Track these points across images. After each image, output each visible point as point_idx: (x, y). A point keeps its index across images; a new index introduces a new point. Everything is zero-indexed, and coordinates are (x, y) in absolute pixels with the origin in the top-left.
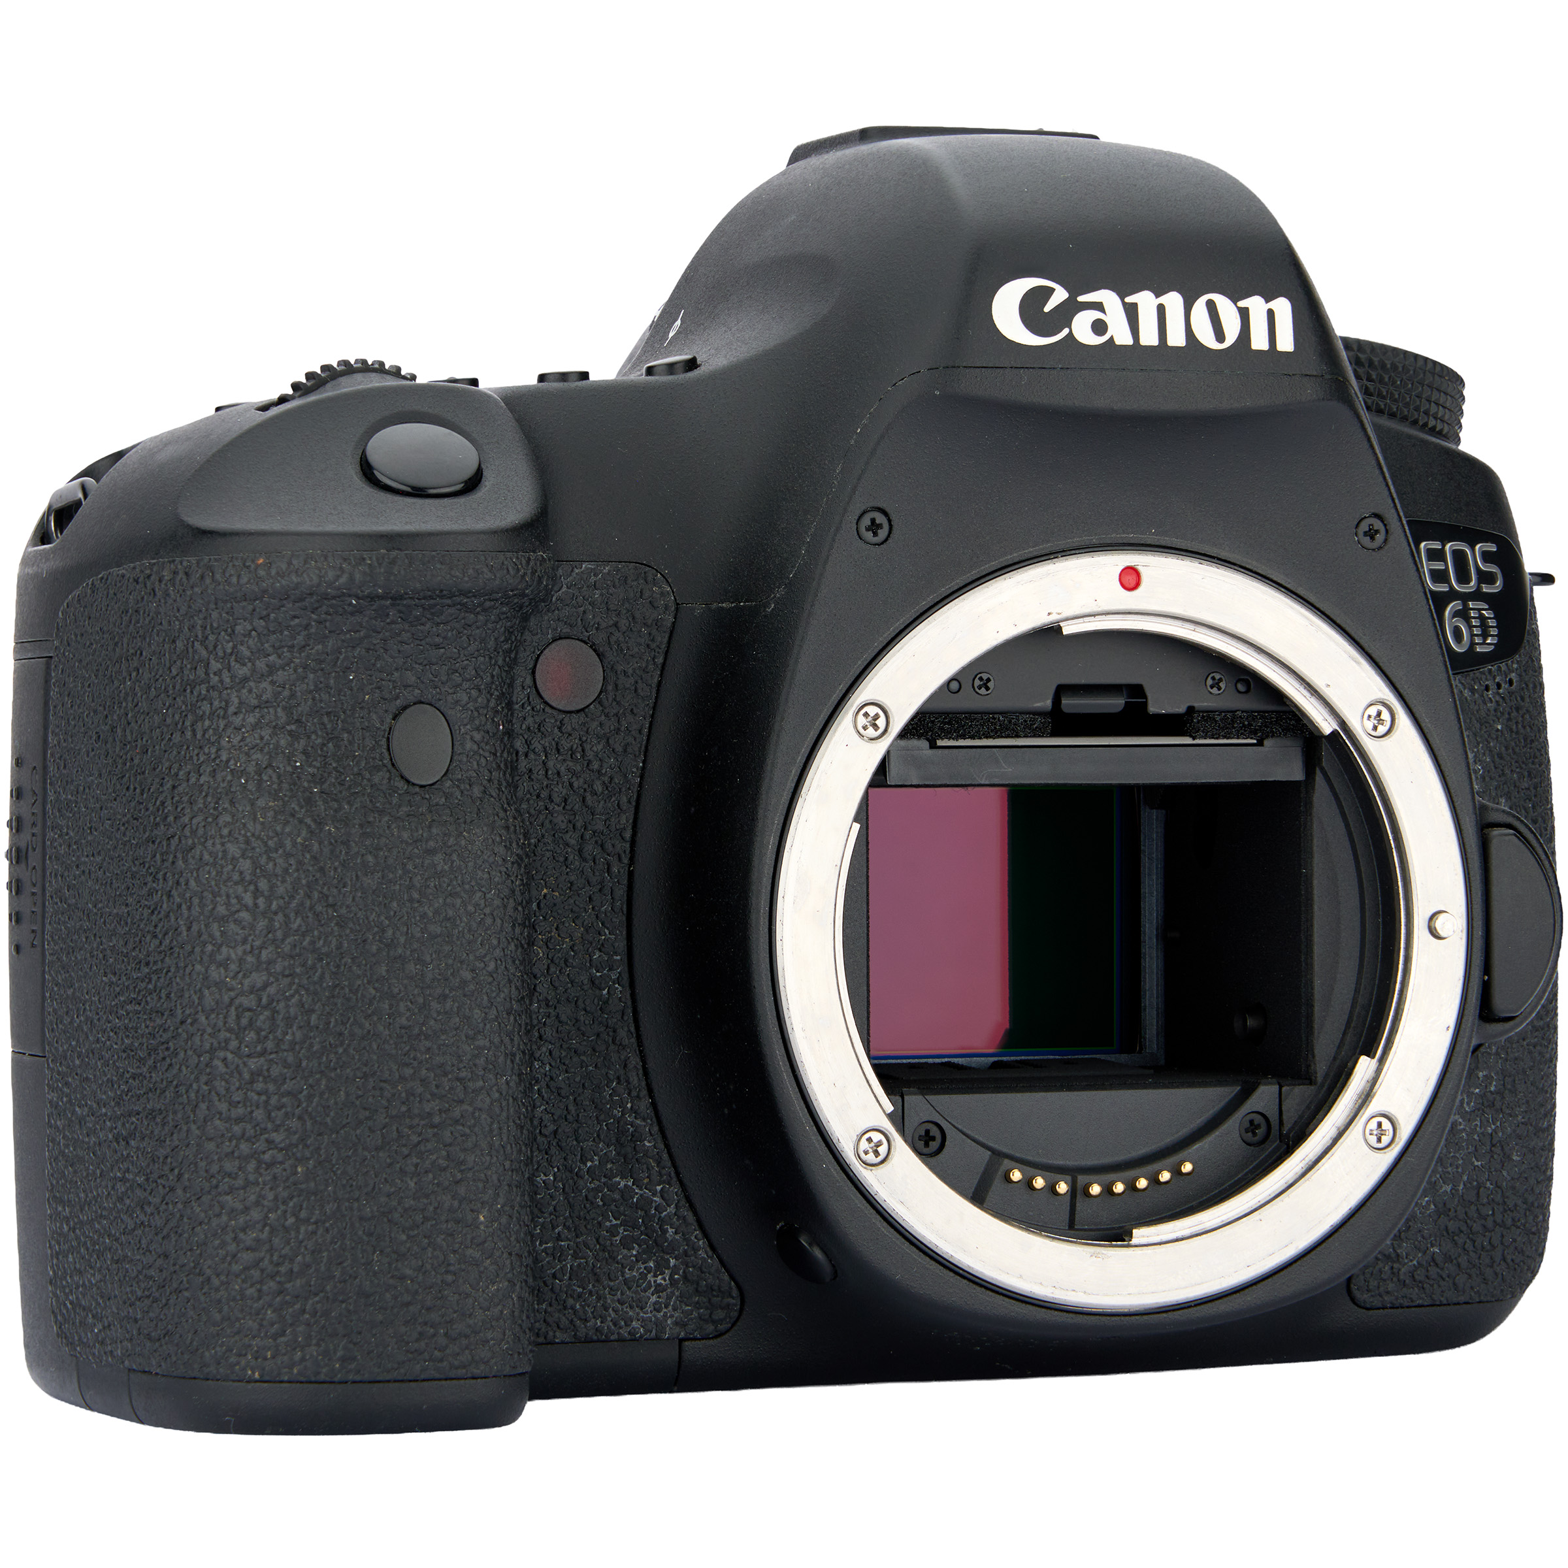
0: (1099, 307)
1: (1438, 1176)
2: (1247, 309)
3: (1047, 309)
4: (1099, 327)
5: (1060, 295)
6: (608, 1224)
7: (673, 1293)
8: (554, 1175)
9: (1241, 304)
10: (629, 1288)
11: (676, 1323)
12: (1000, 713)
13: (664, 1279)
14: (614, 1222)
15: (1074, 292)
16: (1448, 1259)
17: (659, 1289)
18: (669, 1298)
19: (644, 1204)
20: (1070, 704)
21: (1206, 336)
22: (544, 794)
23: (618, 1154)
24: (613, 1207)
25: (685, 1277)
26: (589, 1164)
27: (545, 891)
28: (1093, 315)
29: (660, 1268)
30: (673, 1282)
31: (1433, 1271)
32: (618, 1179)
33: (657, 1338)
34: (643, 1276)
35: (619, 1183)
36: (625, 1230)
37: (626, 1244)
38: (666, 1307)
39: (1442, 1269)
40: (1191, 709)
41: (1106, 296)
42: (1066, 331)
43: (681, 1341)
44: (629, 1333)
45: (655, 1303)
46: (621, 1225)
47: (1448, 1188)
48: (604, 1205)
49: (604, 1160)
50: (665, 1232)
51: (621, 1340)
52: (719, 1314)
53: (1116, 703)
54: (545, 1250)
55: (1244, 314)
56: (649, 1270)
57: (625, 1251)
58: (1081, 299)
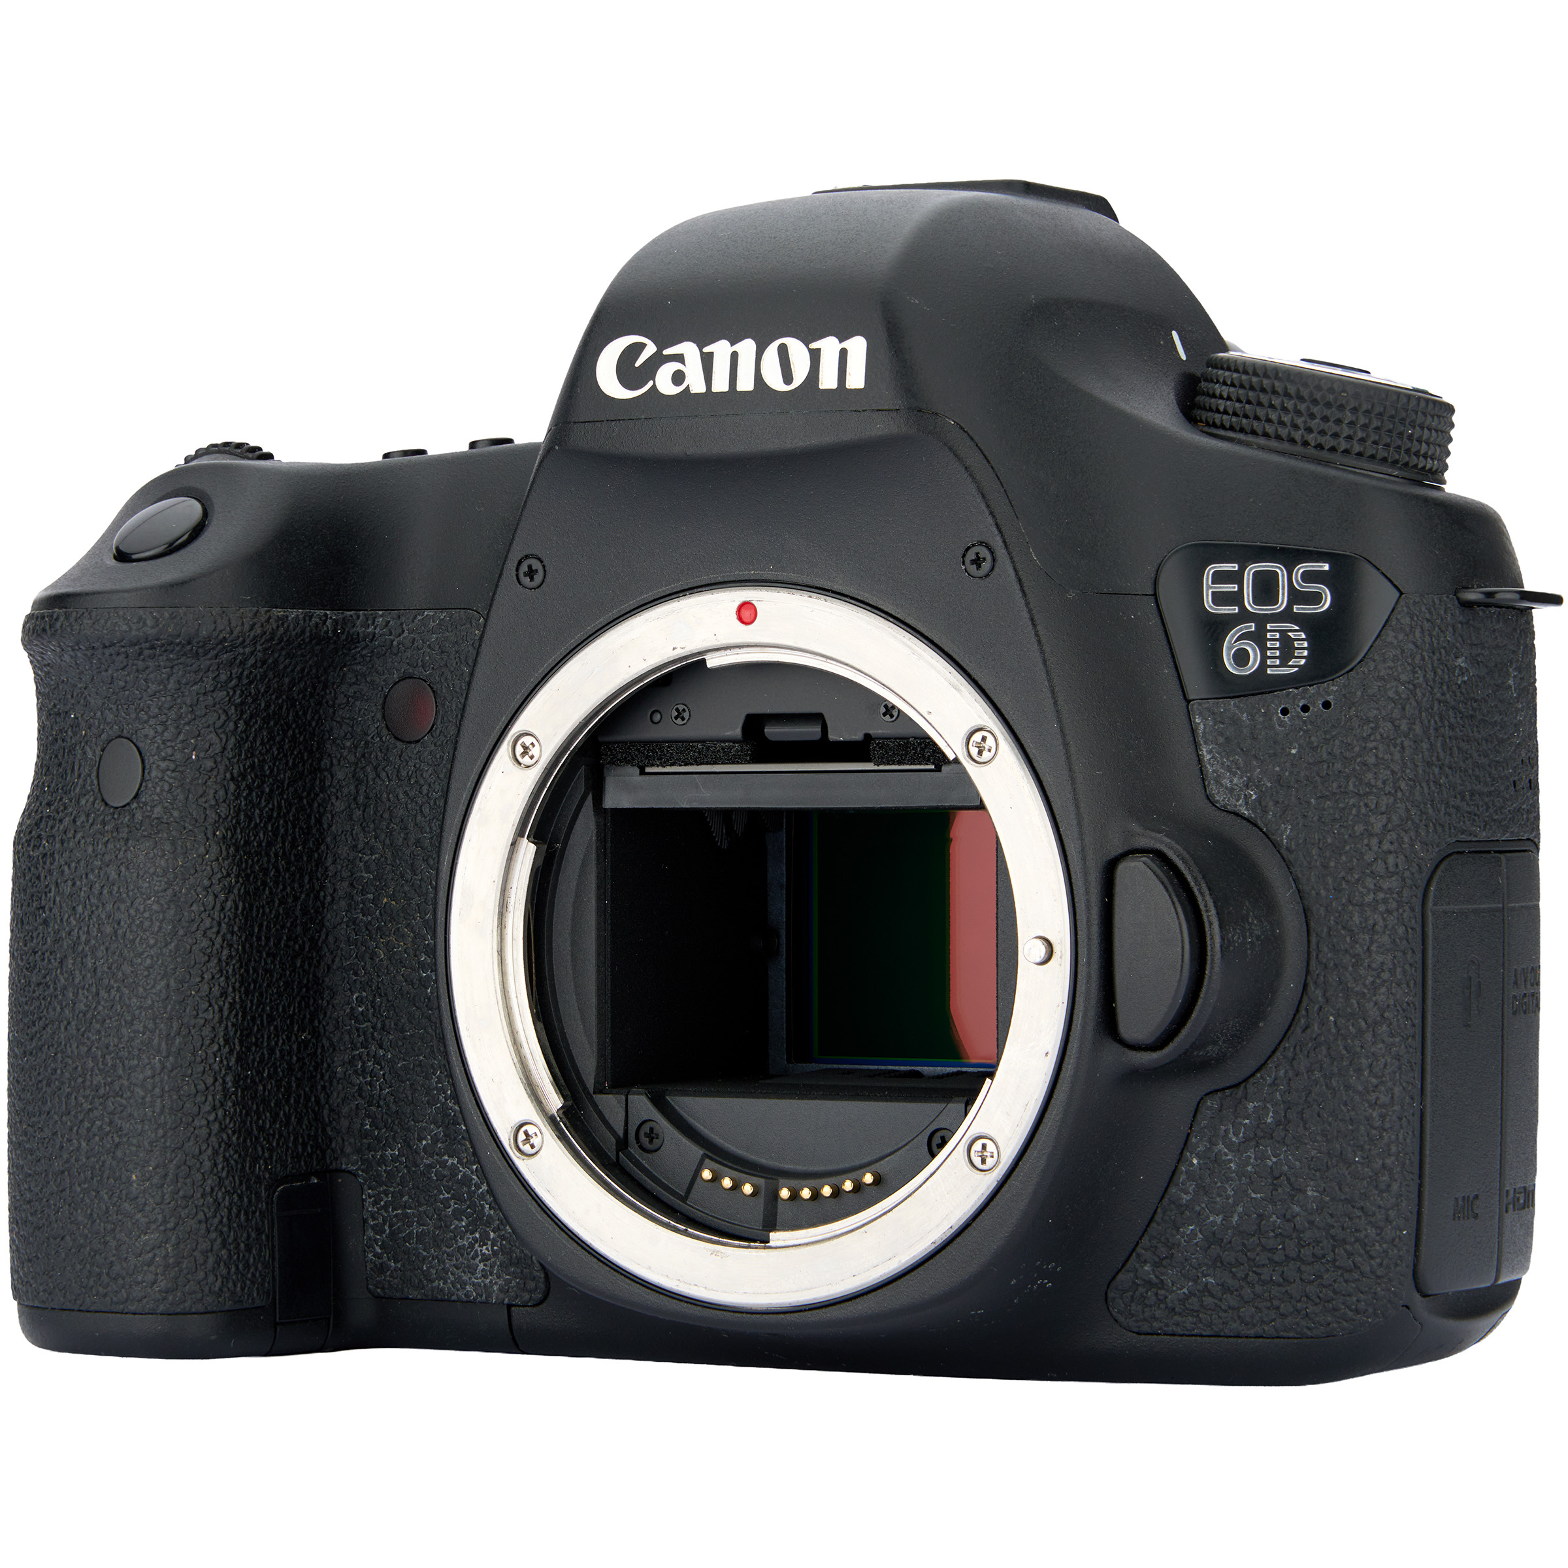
0: (680, 358)
1: (1204, 1205)
2: (819, 350)
3: (637, 364)
4: (678, 378)
5: (651, 349)
6: (442, 1197)
7: (495, 1263)
8: (399, 1150)
9: (814, 346)
10: (462, 1256)
11: (500, 1290)
12: (699, 742)
13: (487, 1249)
14: (447, 1195)
15: (661, 345)
16: (1226, 1289)
17: (485, 1259)
18: (492, 1266)
19: (466, 1181)
20: (773, 732)
21: (774, 380)
22: (386, 816)
23: (445, 1135)
24: (444, 1182)
25: (502, 1248)
26: (424, 1142)
27: (385, 900)
28: (672, 367)
29: (483, 1240)
30: (495, 1253)
31: (1208, 1300)
32: (446, 1157)
33: (486, 1303)
34: (472, 1246)
35: (447, 1161)
36: (455, 1204)
37: (457, 1215)
38: (491, 1275)
39: (1220, 1300)
40: (868, 736)
41: (688, 349)
42: (651, 383)
43: (509, 1306)
44: (465, 1295)
45: (483, 1270)
46: (451, 1199)
47: (1219, 1219)
48: (437, 1180)
49: (435, 1140)
50: (483, 1207)
51: (459, 1300)
52: (531, 1285)
53: (812, 732)
54: (396, 1216)
55: (815, 356)
56: (476, 1240)
57: (456, 1222)
58: (667, 352)
